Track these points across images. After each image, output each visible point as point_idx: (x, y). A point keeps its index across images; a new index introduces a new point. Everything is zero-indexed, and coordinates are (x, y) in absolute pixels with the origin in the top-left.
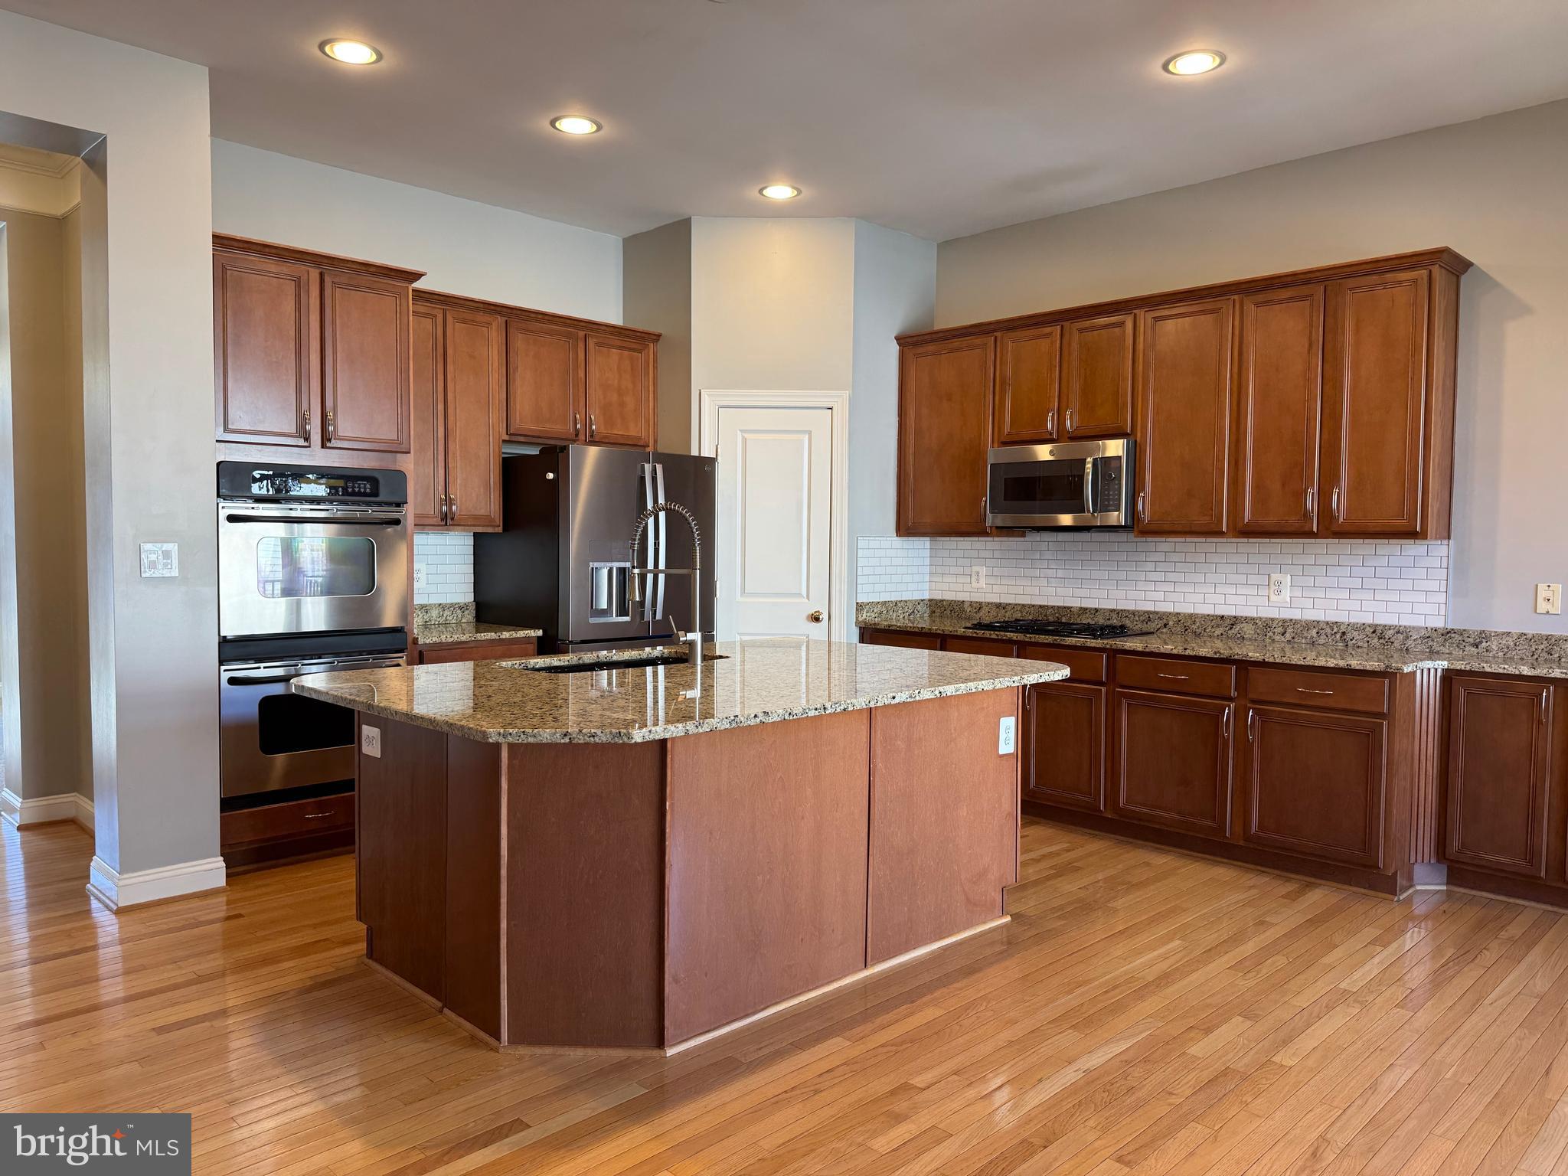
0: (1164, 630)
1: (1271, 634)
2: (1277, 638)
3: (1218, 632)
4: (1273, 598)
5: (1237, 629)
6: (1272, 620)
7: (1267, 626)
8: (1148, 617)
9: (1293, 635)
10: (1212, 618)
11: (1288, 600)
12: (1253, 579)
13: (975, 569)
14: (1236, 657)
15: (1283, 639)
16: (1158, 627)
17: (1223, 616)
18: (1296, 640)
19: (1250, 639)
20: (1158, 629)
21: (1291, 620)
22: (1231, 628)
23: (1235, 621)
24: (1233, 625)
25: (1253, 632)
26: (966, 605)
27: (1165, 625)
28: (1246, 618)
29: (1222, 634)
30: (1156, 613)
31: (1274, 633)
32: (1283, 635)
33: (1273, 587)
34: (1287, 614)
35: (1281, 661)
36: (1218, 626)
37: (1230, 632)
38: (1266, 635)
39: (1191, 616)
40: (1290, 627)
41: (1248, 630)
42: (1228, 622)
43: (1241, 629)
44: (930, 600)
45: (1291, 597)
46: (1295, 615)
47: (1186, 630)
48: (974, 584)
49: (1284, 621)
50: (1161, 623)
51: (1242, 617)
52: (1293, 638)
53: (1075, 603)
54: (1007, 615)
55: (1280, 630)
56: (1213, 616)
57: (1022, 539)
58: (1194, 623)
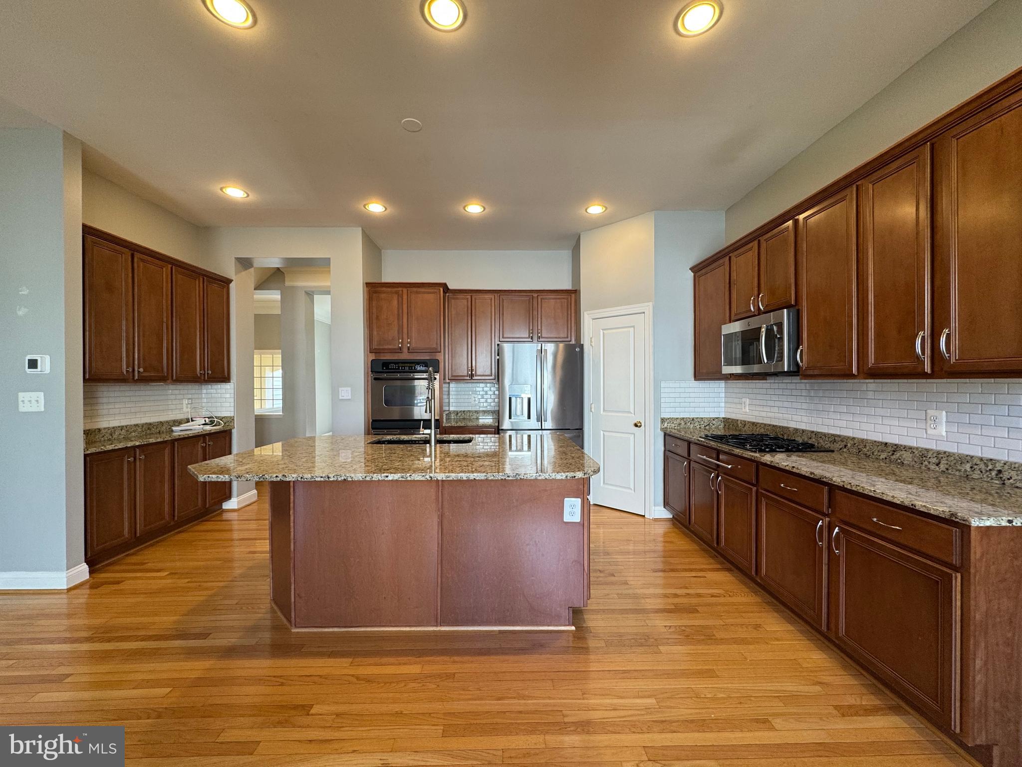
0: (845, 450)
1: (926, 463)
2: (933, 467)
3: (883, 456)
4: (930, 431)
5: (898, 455)
6: (927, 450)
7: (923, 456)
8: (835, 438)
9: (947, 466)
10: (878, 444)
11: (944, 434)
12: (912, 414)
13: (744, 400)
14: (824, 480)
15: (938, 469)
16: (841, 447)
17: (886, 443)
18: (950, 471)
19: (909, 465)
20: (841, 449)
21: (945, 452)
22: (893, 454)
23: (896, 448)
24: (894, 451)
25: (911, 460)
26: (739, 422)
27: (845, 446)
28: (905, 447)
29: (886, 458)
30: (839, 436)
31: (929, 462)
32: (937, 465)
33: (929, 422)
34: (943, 447)
35: (856, 490)
36: (882, 451)
37: (892, 457)
38: (922, 464)
39: (863, 440)
40: (944, 459)
41: (907, 457)
42: (890, 449)
43: (901, 456)
44: (724, 418)
45: (946, 432)
46: (952, 448)
47: (860, 451)
48: (743, 410)
49: (939, 453)
50: (842, 444)
51: (901, 446)
52: (947, 469)
53: (792, 425)
54: (757, 430)
55: (934, 460)
56: (878, 442)
57: (765, 381)
58: (865, 446)
